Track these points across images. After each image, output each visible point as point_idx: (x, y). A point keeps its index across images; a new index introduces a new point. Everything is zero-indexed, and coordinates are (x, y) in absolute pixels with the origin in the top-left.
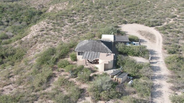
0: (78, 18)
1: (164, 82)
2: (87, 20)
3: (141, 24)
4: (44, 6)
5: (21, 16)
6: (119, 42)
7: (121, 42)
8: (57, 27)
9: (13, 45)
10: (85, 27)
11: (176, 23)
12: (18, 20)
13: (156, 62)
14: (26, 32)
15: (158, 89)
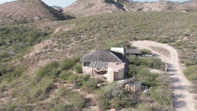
0: (85, 36)
1: (186, 93)
2: (95, 38)
3: (153, 40)
4: (51, 28)
5: (25, 37)
6: (130, 54)
7: (132, 54)
8: (62, 45)
9: (13, 63)
10: (92, 44)
11: (190, 40)
12: (22, 41)
13: (174, 74)
14: (29, 50)
15: (179, 99)
